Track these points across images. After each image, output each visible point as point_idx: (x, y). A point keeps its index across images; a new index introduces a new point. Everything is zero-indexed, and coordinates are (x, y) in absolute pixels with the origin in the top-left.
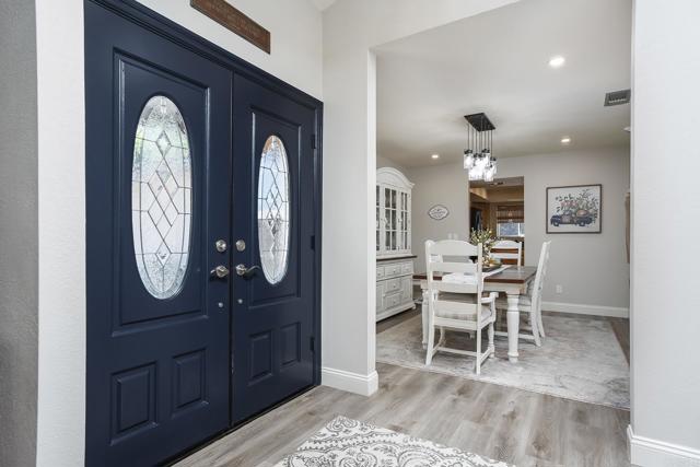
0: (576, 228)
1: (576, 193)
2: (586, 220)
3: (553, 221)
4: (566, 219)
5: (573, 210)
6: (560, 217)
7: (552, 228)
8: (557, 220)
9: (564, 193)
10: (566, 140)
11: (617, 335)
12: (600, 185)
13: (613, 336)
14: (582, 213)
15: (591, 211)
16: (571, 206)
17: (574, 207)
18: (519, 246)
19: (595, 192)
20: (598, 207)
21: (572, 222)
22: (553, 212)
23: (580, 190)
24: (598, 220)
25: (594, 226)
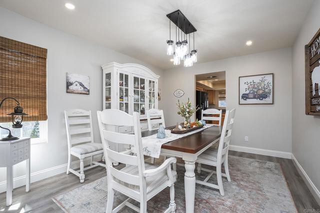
0: (258, 101)
1: (257, 80)
2: (263, 96)
3: (243, 97)
4: (251, 96)
5: (256, 90)
6: (247, 94)
7: (242, 101)
8: (245, 97)
9: (250, 80)
10: (249, 43)
11: (287, 179)
12: (273, 74)
13: (283, 180)
14: (261, 92)
15: (266, 90)
16: (254, 87)
17: (256, 88)
18: (220, 112)
19: (269, 79)
20: (271, 87)
21: (254, 98)
22: (243, 92)
23: (260, 78)
24: (271, 96)
25: (269, 100)
